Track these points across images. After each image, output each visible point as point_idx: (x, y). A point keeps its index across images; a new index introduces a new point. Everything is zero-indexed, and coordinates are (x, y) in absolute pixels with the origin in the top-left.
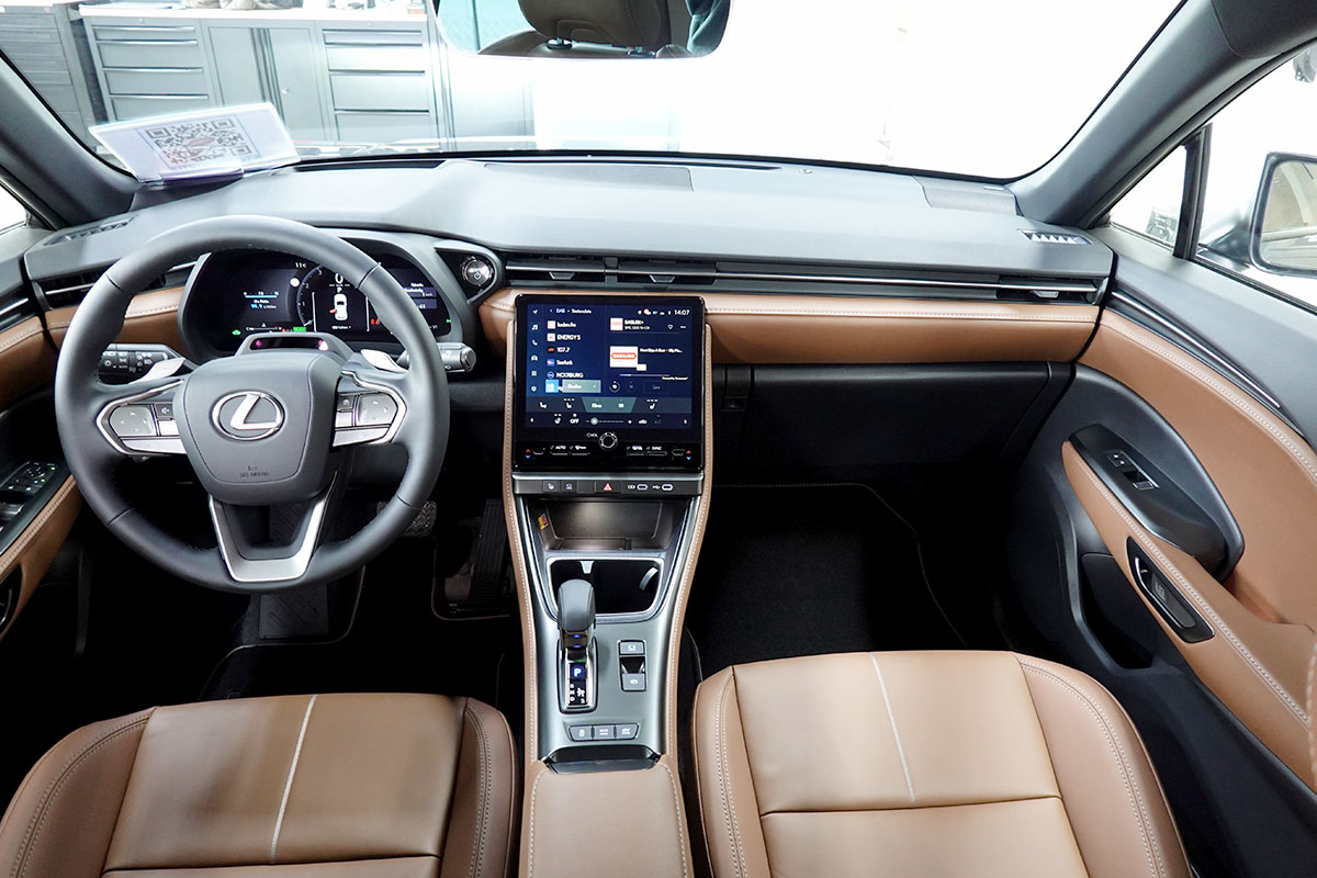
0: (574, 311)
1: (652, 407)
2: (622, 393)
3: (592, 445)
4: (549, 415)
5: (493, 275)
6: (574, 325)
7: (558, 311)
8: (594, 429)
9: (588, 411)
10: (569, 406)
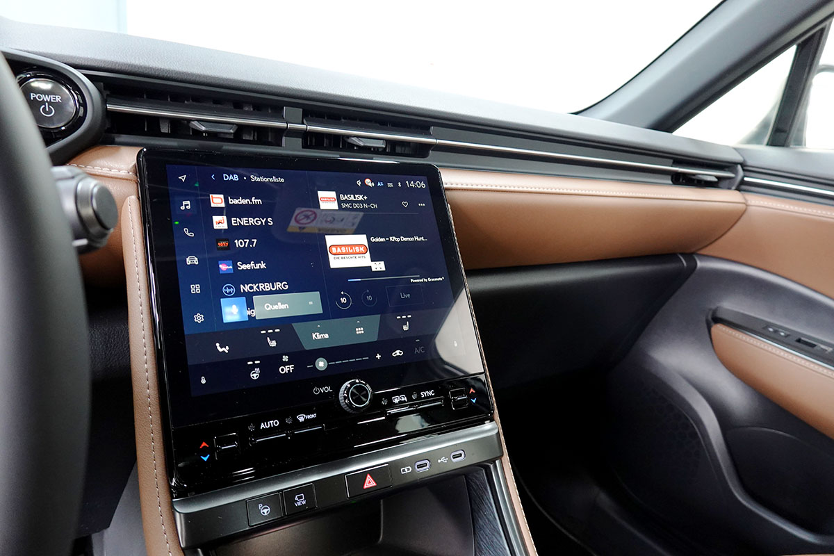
0: (254, 179)
1: (406, 328)
2: (357, 310)
3: (328, 407)
4: (236, 366)
5: (84, 105)
6: (259, 201)
7: (226, 177)
8: (323, 378)
9: (307, 348)
10: (273, 344)
